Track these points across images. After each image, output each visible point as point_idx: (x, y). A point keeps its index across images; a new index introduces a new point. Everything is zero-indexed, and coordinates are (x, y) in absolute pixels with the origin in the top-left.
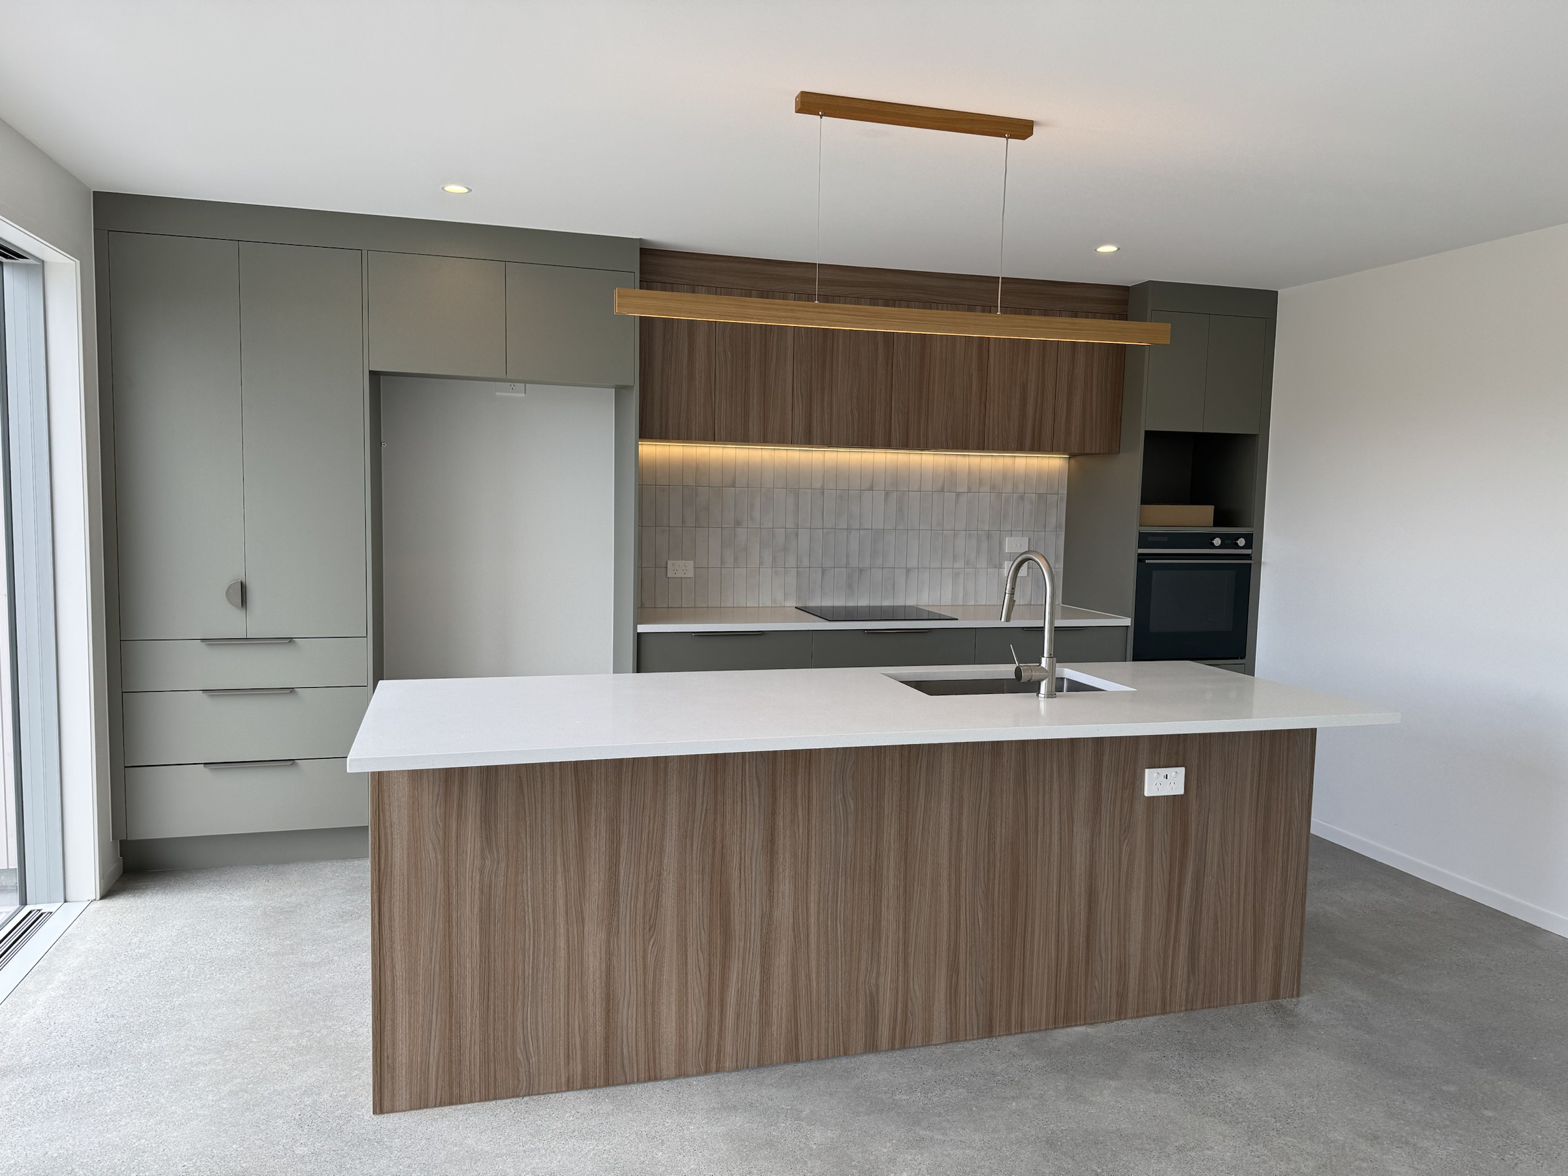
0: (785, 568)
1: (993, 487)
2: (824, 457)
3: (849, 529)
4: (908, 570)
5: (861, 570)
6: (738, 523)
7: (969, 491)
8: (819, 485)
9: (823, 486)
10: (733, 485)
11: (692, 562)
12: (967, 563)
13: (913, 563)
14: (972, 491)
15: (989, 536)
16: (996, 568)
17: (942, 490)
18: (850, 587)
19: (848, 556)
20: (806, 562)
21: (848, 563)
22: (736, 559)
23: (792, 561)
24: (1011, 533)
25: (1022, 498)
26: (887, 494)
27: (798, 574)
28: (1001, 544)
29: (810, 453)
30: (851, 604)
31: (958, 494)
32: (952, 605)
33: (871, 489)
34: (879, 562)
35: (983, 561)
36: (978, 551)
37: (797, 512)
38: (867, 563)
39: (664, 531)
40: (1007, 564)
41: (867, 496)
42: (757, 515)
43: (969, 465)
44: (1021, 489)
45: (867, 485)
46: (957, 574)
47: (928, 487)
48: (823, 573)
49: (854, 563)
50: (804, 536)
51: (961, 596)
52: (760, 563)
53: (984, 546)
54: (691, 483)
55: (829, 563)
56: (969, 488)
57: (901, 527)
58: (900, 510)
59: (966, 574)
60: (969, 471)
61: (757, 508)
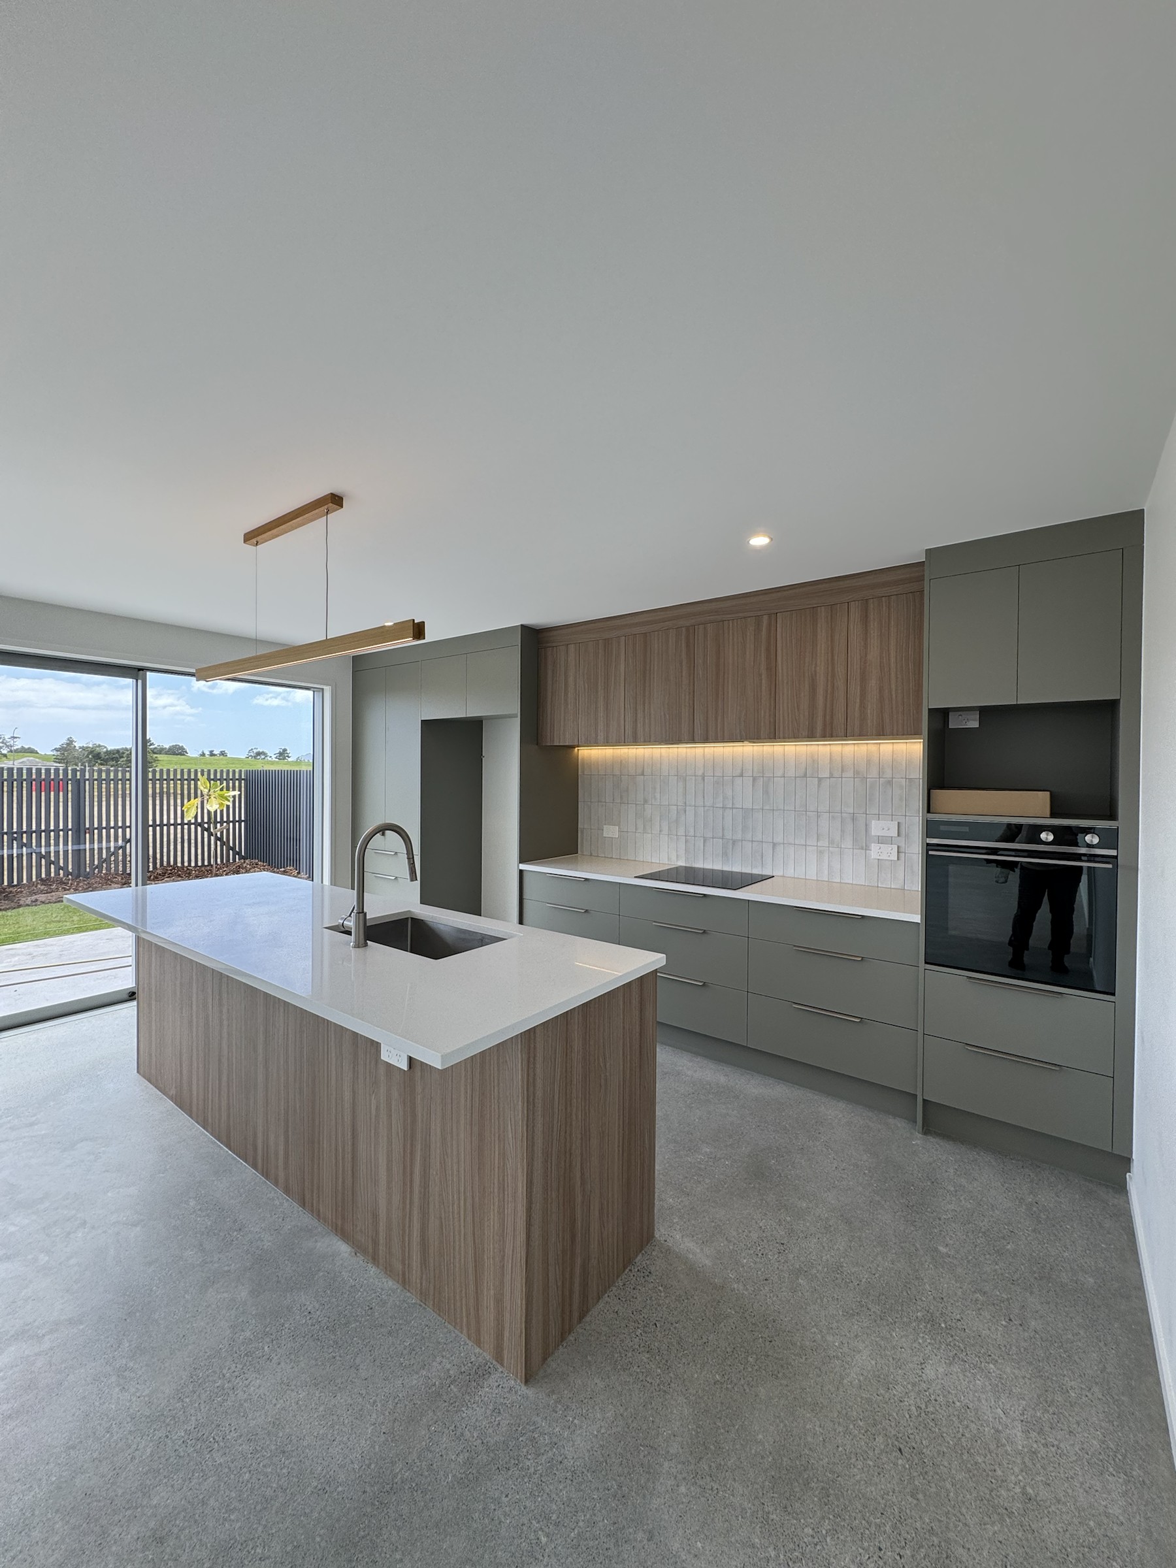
0: (677, 836)
1: (856, 773)
2: (704, 751)
3: (724, 808)
4: (774, 845)
5: (734, 842)
6: (646, 801)
7: (831, 776)
8: (700, 773)
9: (704, 774)
10: (643, 774)
11: (618, 827)
12: (831, 842)
13: (779, 839)
14: (835, 776)
15: (853, 819)
16: (862, 849)
17: (805, 776)
18: (725, 854)
19: (723, 829)
20: (692, 832)
21: (723, 835)
22: (645, 827)
23: (681, 832)
24: (878, 816)
25: (889, 782)
26: (754, 779)
27: (686, 841)
28: (867, 826)
29: (693, 750)
30: (726, 868)
31: (820, 780)
33: (742, 775)
34: (749, 836)
35: (848, 843)
36: (843, 831)
37: (685, 794)
38: (739, 836)
39: (602, 806)
40: (874, 847)
41: (738, 781)
42: (658, 796)
43: (830, 753)
44: (888, 774)
45: (738, 772)
46: (821, 852)
47: (791, 773)
48: (704, 842)
49: (729, 835)
50: (690, 811)
51: (826, 872)
52: (660, 831)
53: (849, 827)
54: (617, 773)
55: (710, 835)
56: (831, 773)
57: (767, 807)
58: (766, 792)
59: (831, 853)
60: (830, 758)
61: (658, 790)
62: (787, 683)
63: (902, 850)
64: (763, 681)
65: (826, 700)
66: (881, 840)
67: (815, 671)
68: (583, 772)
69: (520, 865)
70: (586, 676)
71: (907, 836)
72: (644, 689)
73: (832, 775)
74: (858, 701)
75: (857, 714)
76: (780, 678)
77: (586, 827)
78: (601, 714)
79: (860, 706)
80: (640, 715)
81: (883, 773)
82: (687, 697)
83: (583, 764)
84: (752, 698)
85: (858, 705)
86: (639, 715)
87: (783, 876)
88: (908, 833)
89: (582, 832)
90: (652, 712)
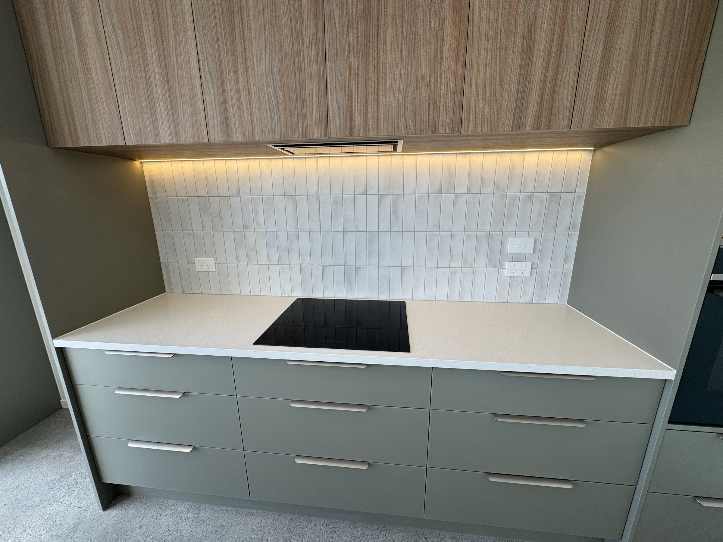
0: (290, 265)
1: (497, 187)
3: (345, 232)
4: (403, 269)
5: (358, 268)
6: (246, 227)
7: (469, 192)
8: (313, 191)
9: (318, 192)
10: (238, 194)
11: (213, 259)
12: (464, 262)
13: (408, 262)
14: (472, 192)
15: (489, 237)
16: (496, 267)
17: (440, 192)
18: (348, 281)
19: (345, 256)
20: (307, 260)
21: (345, 261)
22: (248, 256)
23: (295, 260)
24: (515, 234)
25: (530, 198)
26: (381, 197)
27: (301, 270)
28: (502, 245)
31: (456, 196)
32: (447, 301)
33: (365, 193)
34: (375, 261)
35: (482, 261)
36: (477, 252)
37: (296, 216)
38: (363, 262)
39: (189, 235)
40: (508, 265)
41: (361, 199)
42: (261, 219)
43: (470, 166)
44: (530, 189)
45: (361, 190)
46: (454, 273)
47: (424, 189)
48: (323, 270)
49: (351, 261)
50: (304, 238)
51: (457, 293)
52: (269, 261)
53: (484, 247)
54: (204, 193)
55: (328, 261)
56: (469, 188)
57: (395, 229)
58: (394, 213)
59: (464, 273)
60: (469, 170)
61: (261, 213)
62: (487, 36)
63: (535, 266)
64: (447, 32)
65: (547, 68)
66: (517, 258)
67: (535, 15)
68: (155, 193)
69: (54, 340)
70: (115, 15)
71: (541, 251)
72: (233, 42)
73: (470, 190)
74: (597, 69)
75: (592, 91)
76: (476, 28)
77: (171, 260)
78: (158, 90)
79: (599, 78)
80: (231, 92)
81: (525, 187)
82: (314, 60)
83: (152, 183)
84: (427, 62)
85: (595, 76)
86: (229, 93)
87: (413, 300)
88: (542, 250)
89: (167, 268)
90: (253, 87)
